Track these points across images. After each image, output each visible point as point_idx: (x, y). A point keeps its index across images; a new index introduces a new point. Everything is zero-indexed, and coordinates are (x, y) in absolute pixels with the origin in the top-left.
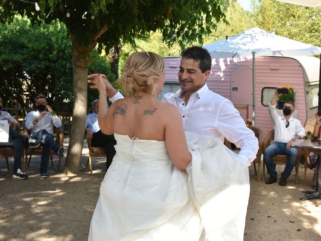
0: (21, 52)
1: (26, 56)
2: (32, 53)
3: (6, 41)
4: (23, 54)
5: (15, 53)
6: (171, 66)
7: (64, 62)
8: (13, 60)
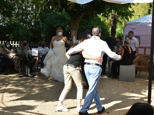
0: (64, 22)
1: (66, 24)
2: (69, 22)
3: (59, 17)
4: (65, 23)
5: (62, 23)
6: (132, 28)
7: (83, 26)
8: (61, 26)
